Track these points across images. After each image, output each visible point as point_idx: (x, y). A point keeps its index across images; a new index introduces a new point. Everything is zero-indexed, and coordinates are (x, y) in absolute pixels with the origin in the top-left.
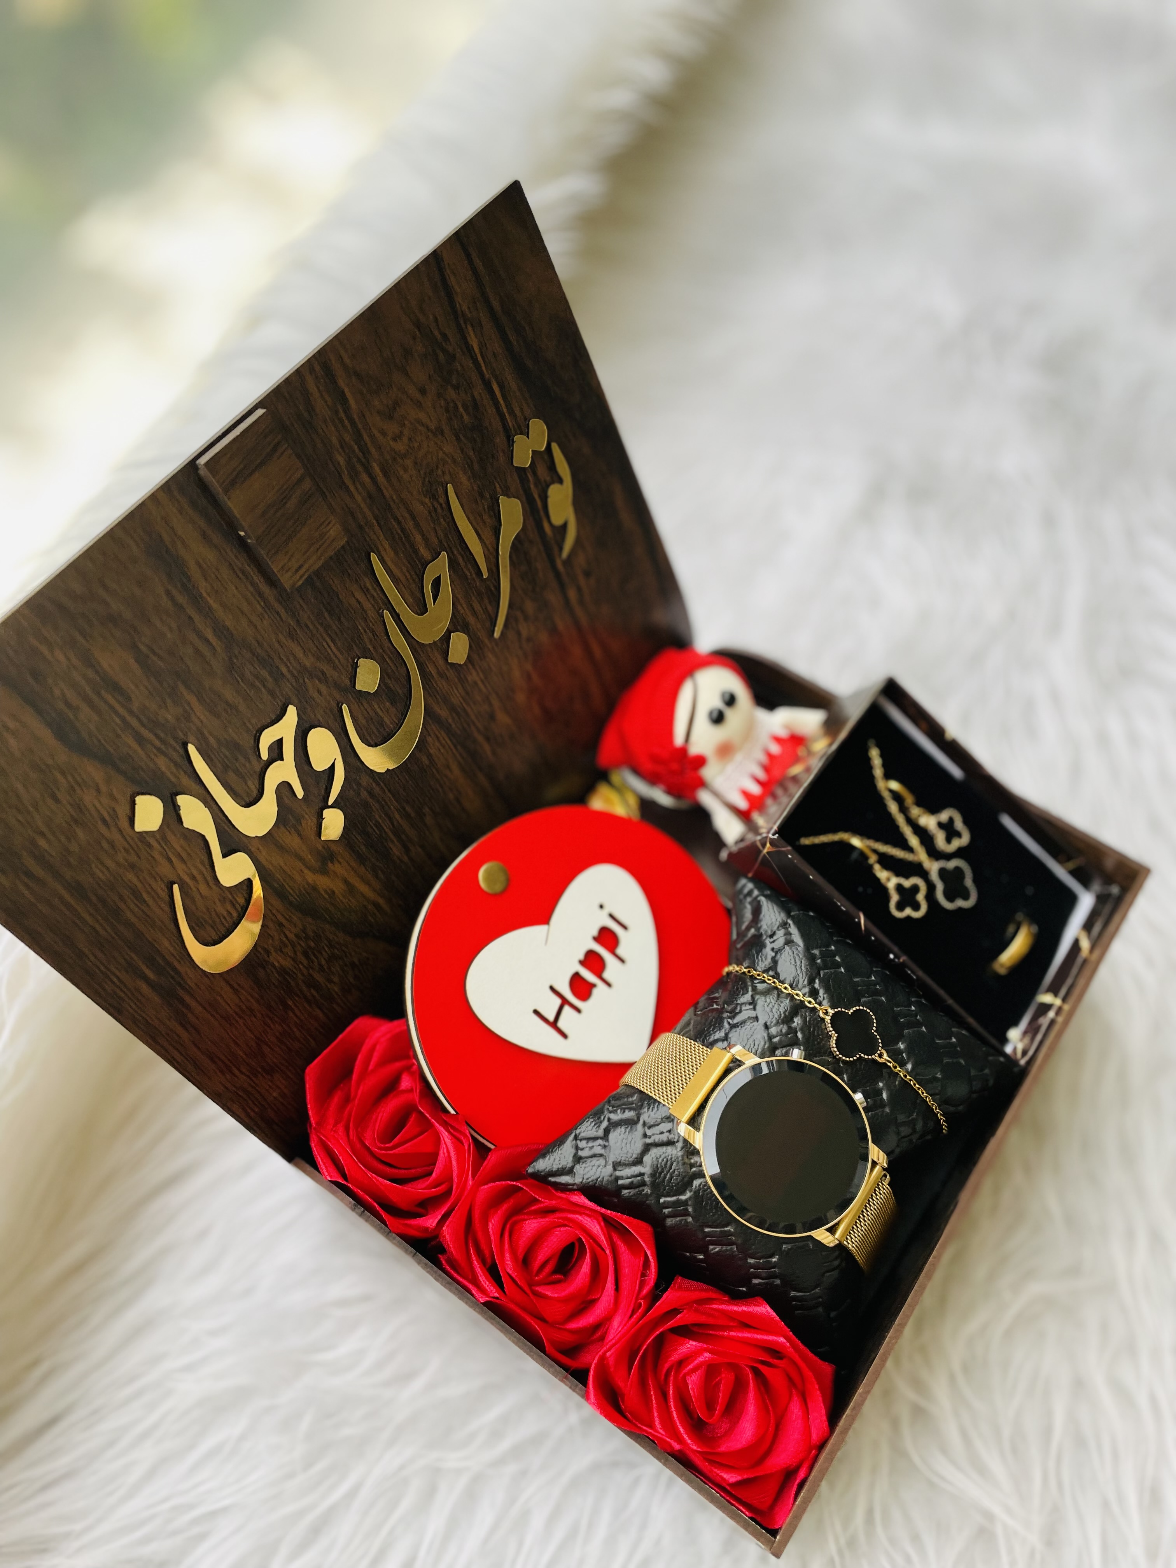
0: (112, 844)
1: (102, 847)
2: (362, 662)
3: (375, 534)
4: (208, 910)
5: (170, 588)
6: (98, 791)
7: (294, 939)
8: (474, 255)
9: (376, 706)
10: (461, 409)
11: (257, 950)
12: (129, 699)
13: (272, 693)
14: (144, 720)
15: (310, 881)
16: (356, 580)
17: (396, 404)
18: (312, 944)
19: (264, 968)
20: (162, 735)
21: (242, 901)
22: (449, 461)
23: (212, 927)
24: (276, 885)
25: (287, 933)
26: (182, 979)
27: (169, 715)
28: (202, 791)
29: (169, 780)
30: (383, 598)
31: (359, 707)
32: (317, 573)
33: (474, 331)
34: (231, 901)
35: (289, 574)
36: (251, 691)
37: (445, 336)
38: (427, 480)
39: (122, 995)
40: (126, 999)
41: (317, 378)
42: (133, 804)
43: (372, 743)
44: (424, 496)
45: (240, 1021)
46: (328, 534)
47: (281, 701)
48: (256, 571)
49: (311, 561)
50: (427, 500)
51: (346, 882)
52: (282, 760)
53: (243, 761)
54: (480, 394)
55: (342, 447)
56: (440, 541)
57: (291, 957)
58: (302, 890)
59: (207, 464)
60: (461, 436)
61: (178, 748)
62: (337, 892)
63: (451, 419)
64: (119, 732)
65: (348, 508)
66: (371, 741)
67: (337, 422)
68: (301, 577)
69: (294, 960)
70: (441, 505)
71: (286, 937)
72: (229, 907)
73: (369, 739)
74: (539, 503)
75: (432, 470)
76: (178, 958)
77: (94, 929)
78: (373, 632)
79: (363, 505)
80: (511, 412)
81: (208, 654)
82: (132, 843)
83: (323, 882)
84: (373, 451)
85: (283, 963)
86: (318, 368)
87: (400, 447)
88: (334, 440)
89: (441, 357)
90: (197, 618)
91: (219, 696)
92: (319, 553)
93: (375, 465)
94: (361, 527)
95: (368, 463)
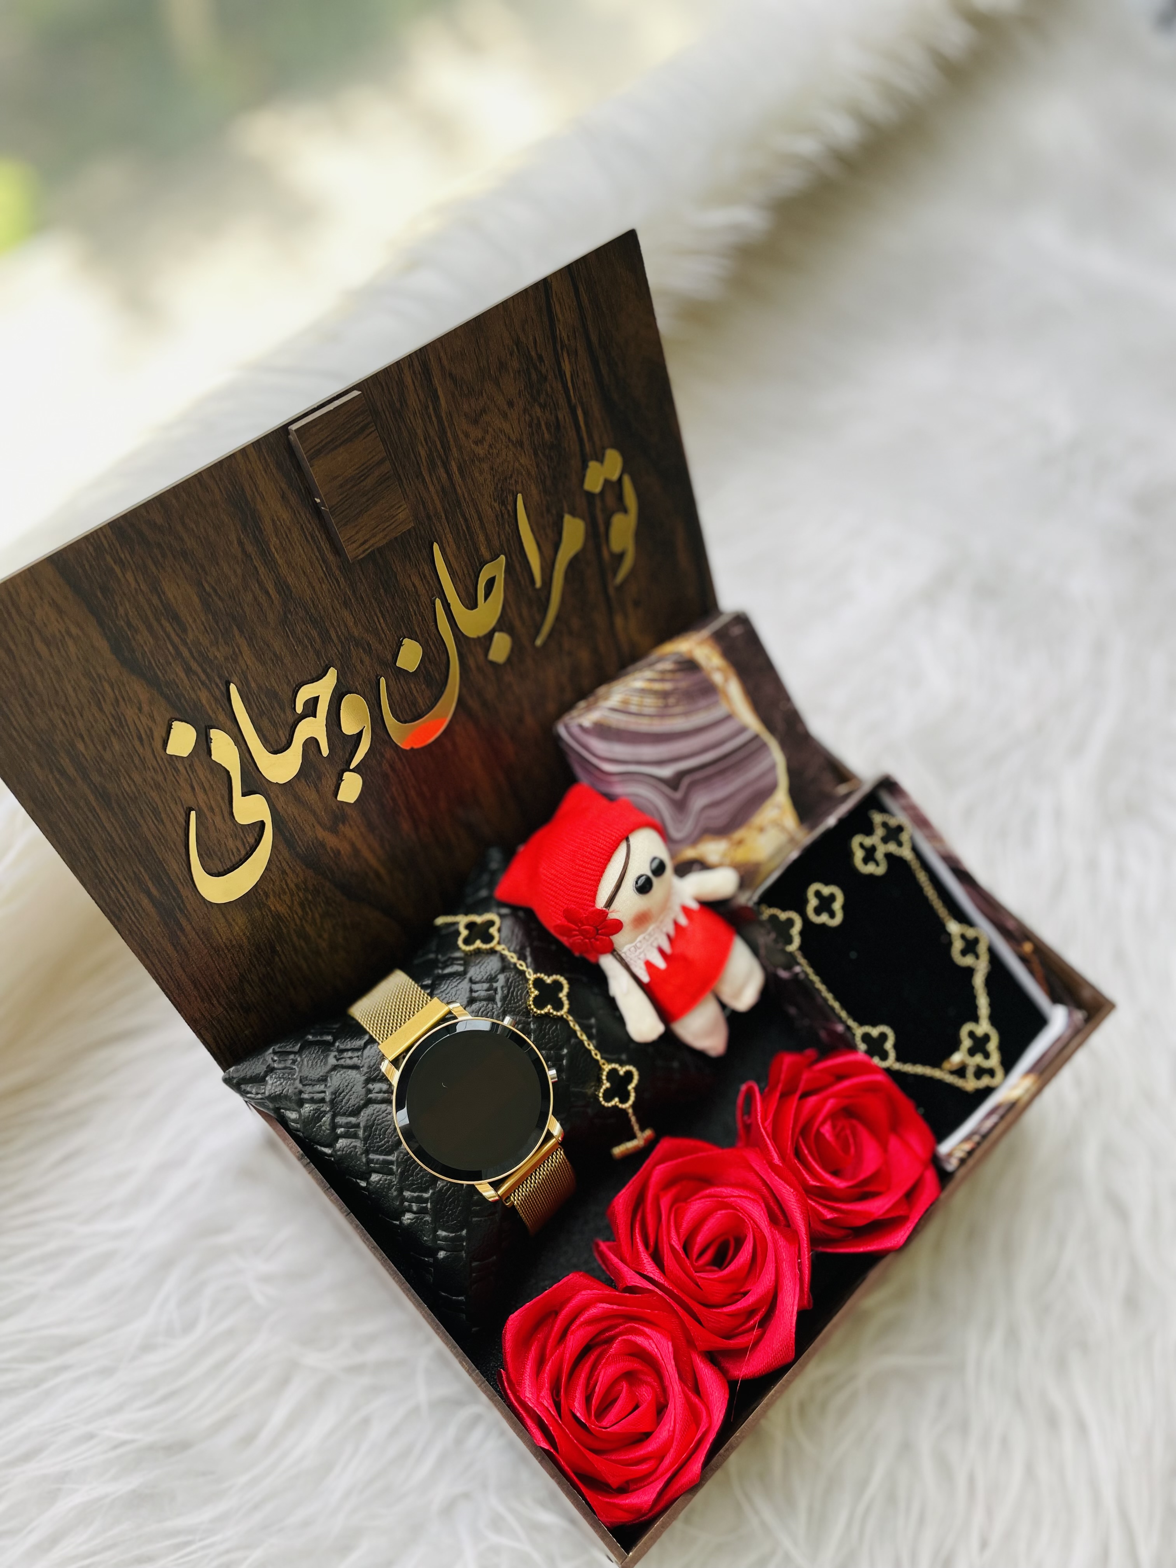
0: (143, 761)
1: (133, 761)
2: (406, 641)
3: (441, 525)
4: (219, 841)
5: (242, 536)
8: (582, 289)
9: (413, 686)
10: (544, 427)
11: (256, 890)
12: (185, 631)
13: (318, 654)
14: (195, 654)
15: (319, 836)
16: (416, 565)
17: (484, 411)
19: (260, 909)
20: (208, 670)
21: (252, 841)
22: (524, 473)
23: (220, 860)
24: (287, 834)
26: (183, 902)
27: (219, 653)
28: (236, 730)
29: (207, 713)
30: (438, 586)
31: (396, 683)
32: (380, 550)
33: (569, 358)
34: (242, 839)
35: (355, 545)
36: (298, 647)
37: (540, 358)
38: (499, 486)
39: (124, 904)
40: (127, 908)
41: (414, 372)
42: (170, 727)
43: (402, 720)
44: (494, 499)
46: (397, 517)
47: (324, 661)
48: (324, 536)
49: (377, 539)
50: (496, 505)
51: (353, 845)
52: (315, 717)
53: (279, 711)
54: (564, 417)
55: (425, 439)
56: (502, 545)
57: (287, 905)
58: (311, 844)
59: (297, 431)
60: (539, 452)
61: (220, 685)
62: (342, 852)
63: (533, 434)
64: (171, 659)
65: (421, 497)
66: (401, 717)
67: (426, 417)
68: (364, 552)
70: (508, 511)
73: (400, 715)
74: (602, 529)
75: (506, 480)
76: (182, 880)
77: (111, 836)
78: (423, 616)
79: (435, 497)
80: (591, 437)
81: (265, 605)
83: (332, 841)
84: (454, 450)
85: (279, 908)
86: (416, 363)
87: (480, 451)
88: (419, 432)
89: (534, 376)
90: (262, 570)
91: (268, 646)
92: (385, 532)
93: (453, 463)
94: (429, 517)
95: (447, 458)
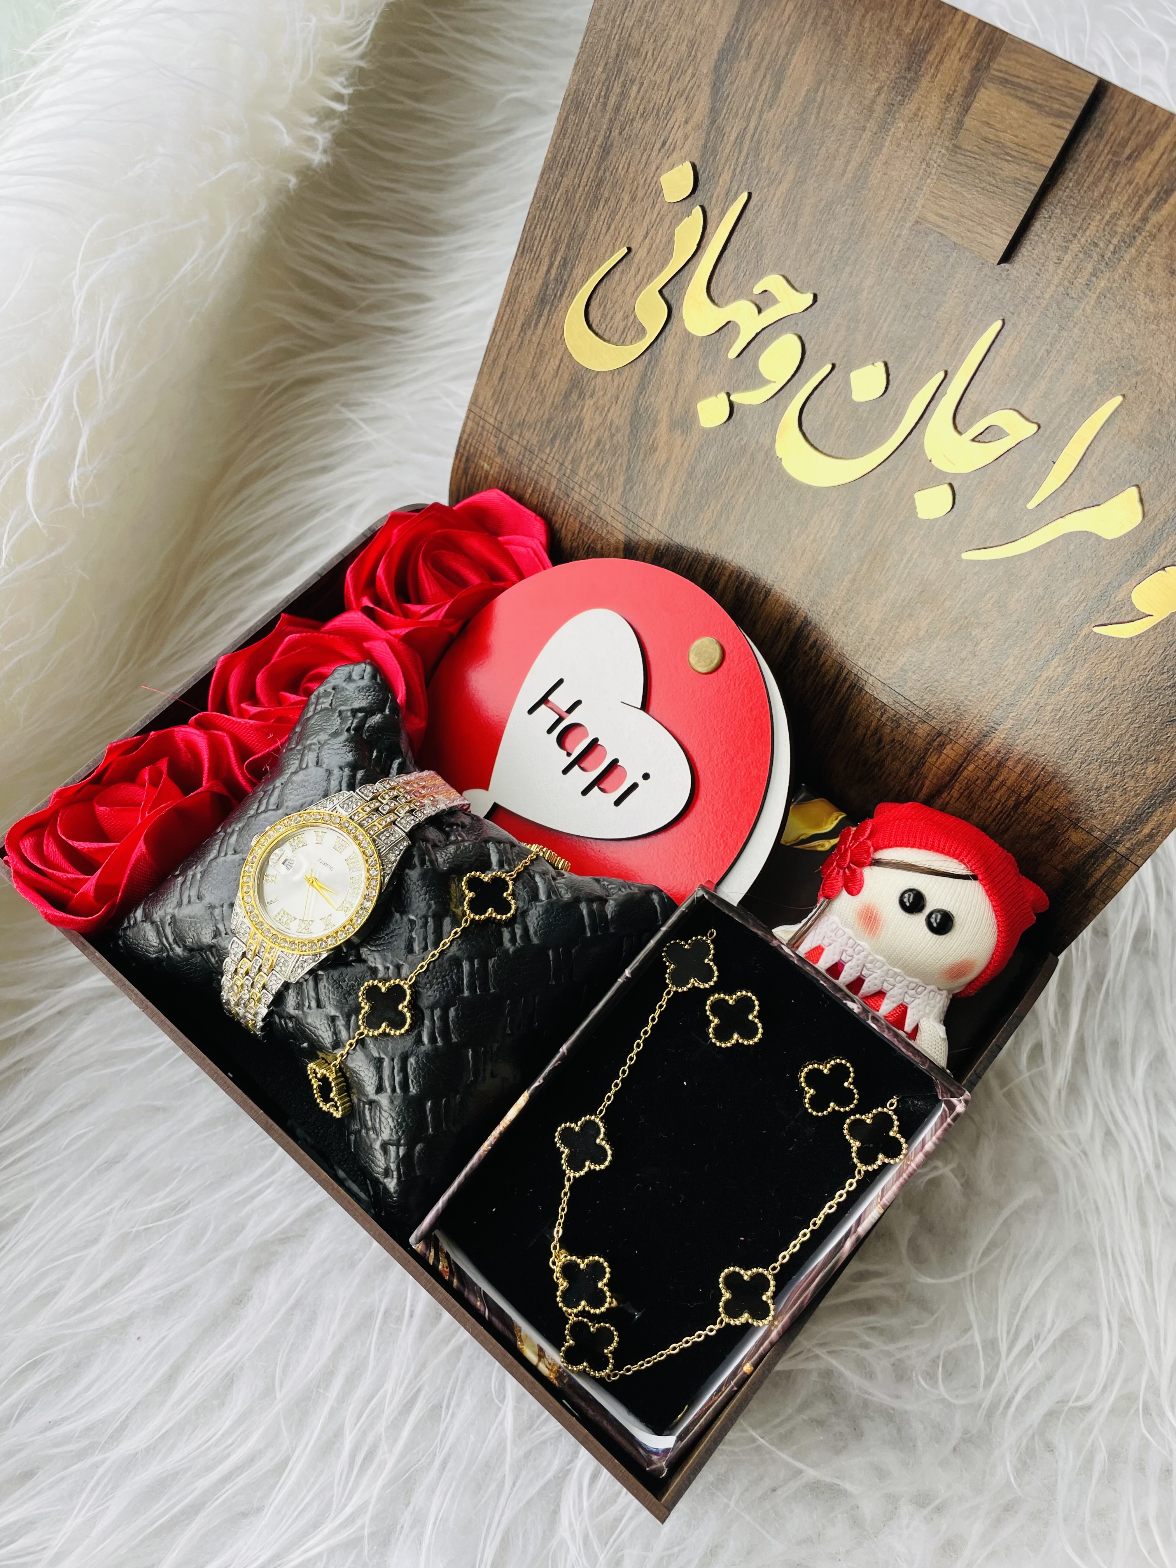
6: (686, 122)
7: (608, 422)
18: (607, 447)
25: (612, 411)
45: (533, 395)
69: (591, 430)
71: (608, 411)
72: (621, 328)
82: (653, 184)
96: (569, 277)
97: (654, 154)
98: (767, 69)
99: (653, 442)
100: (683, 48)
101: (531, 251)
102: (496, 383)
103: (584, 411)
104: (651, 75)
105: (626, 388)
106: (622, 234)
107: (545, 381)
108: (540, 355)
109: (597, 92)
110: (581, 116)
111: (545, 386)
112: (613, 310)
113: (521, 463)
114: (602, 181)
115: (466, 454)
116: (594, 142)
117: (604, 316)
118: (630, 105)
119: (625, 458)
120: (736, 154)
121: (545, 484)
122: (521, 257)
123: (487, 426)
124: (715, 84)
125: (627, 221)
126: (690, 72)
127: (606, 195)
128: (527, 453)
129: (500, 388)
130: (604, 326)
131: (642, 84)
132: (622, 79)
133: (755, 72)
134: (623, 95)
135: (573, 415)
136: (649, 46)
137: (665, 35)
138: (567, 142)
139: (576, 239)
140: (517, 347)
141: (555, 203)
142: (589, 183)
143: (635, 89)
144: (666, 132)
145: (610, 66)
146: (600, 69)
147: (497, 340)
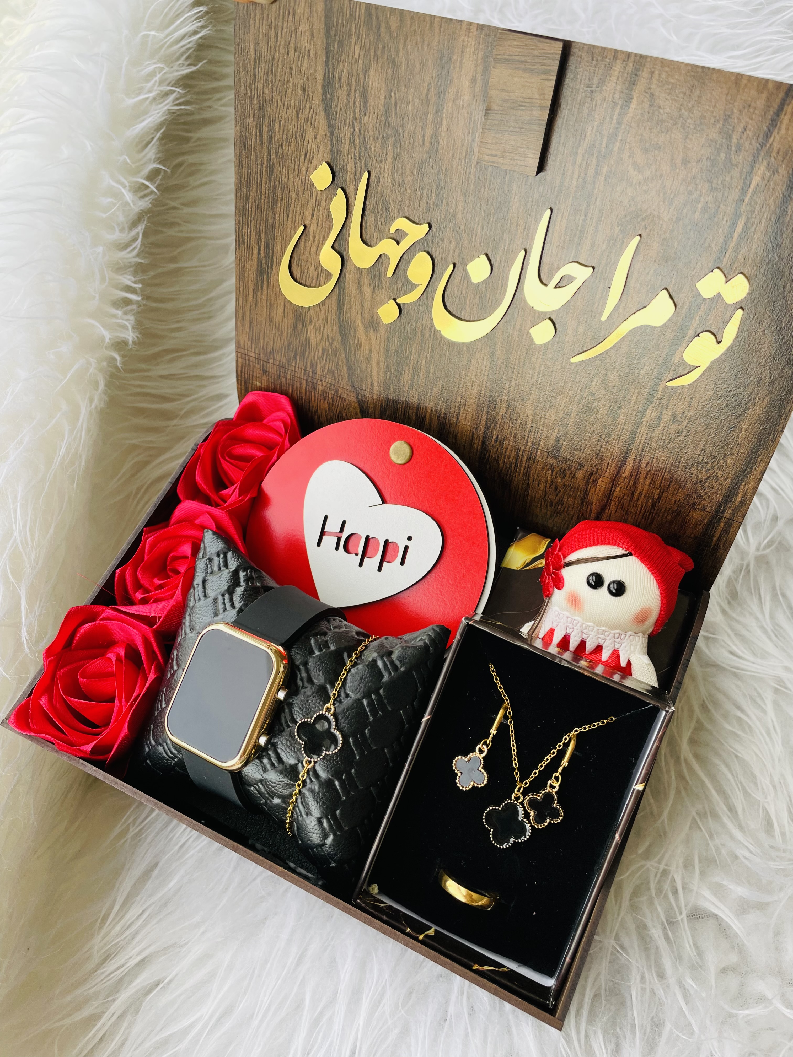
6: (315, 138)
72: (315, 276)
96: (273, 253)
97: (302, 163)
98: (356, 91)
99: (358, 341)
100: (299, 92)
101: (244, 243)
102: (248, 331)
103: (309, 333)
104: (284, 114)
105: (330, 312)
106: (297, 217)
107: (279, 321)
108: (271, 306)
109: (254, 134)
110: (248, 151)
111: (279, 324)
112: (307, 266)
113: (280, 376)
114: (274, 188)
115: (243, 380)
116: (262, 165)
117: (302, 272)
118: (278, 136)
119: (343, 356)
120: (353, 150)
121: (298, 386)
122: (239, 248)
123: (251, 359)
124: (326, 110)
125: (298, 209)
126: (308, 106)
127: (280, 196)
128: (282, 369)
129: (251, 333)
130: (304, 277)
131: (280, 122)
132: (267, 122)
133: (348, 95)
134: (271, 132)
135: (303, 337)
136: (277, 97)
137: (285, 86)
138: (245, 170)
139: (270, 229)
140: (254, 306)
141: (250, 210)
142: (267, 192)
143: (277, 126)
144: (305, 147)
145: (257, 115)
146: (251, 119)
147: (241, 303)
